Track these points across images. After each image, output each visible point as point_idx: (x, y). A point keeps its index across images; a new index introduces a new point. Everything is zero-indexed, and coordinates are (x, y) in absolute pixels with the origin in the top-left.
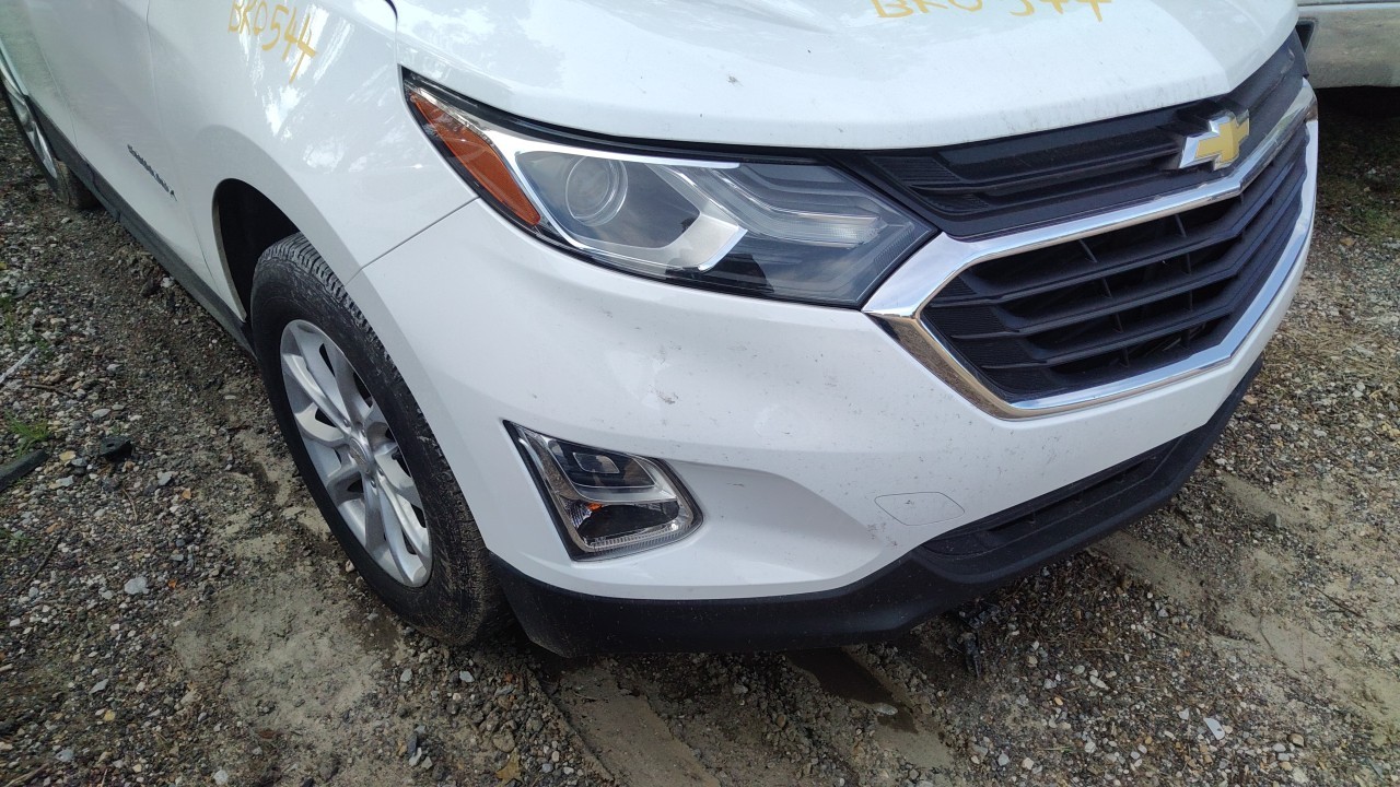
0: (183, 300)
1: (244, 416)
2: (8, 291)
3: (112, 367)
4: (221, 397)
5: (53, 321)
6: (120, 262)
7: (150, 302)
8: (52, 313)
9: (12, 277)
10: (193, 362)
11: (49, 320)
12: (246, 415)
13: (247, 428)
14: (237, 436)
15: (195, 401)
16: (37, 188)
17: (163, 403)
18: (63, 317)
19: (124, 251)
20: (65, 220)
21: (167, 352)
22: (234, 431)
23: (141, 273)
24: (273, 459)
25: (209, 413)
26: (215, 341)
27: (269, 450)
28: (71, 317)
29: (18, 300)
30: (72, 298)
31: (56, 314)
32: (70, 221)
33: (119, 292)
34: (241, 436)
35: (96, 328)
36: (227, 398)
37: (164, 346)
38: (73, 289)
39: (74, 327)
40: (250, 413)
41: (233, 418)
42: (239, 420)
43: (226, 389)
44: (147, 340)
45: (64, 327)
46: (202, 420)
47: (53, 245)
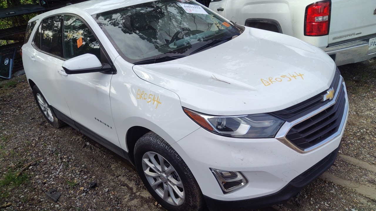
0: (94, 147)
1: (118, 173)
2: (50, 151)
3: (83, 166)
4: (111, 169)
5: (65, 157)
6: (74, 140)
7: (85, 149)
8: (63, 155)
9: (50, 147)
10: (101, 162)
11: (64, 157)
12: (119, 172)
13: (120, 175)
14: (119, 178)
15: (106, 171)
16: (46, 124)
17: (99, 172)
18: (66, 155)
19: (74, 137)
20: (56, 131)
21: (94, 160)
22: (118, 177)
23: (81, 142)
24: (129, 182)
25: (110, 173)
26: (105, 156)
27: (127, 180)
28: (68, 155)
29: (53, 153)
30: (66, 150)
31: (65, 155)
32: (57, 131)
33: (76, 147)
34: (119, 177)
35: (75, 157)
36: (113, 169)
37: (93, 159)
38: (65, 148)
39: (70, 158)
40: (120, 172)
41: (116, 174)
42: (118, 174)
43: (112, 167)
44: (88, 158)
45: (68, 158)
46: (109, 175)
47: (56, 138)
